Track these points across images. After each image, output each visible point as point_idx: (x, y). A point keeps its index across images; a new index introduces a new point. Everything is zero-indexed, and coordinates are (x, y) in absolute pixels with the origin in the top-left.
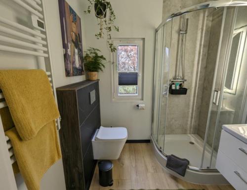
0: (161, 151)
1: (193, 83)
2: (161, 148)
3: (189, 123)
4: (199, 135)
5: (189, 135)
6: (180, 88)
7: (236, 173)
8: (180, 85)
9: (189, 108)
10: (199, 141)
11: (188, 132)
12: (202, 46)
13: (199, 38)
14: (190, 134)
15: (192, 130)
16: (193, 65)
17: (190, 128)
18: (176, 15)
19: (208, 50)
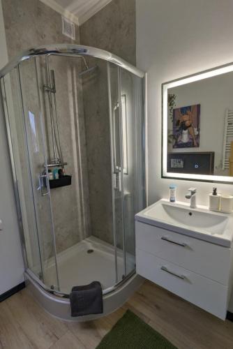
0: (52, 293)
1: (74, 167)
2: (52, 288)
3: (80, 224)
4: (95, 236)
5: (84, 241)
6: (59, 177)
7: (163, 269)
8: (60, 172)
9: (76, 204)
10: (98, 244)
11: (81, 237)
12: (77, 115)
13: (71, 103)
14: (84, 239)
15: (85, 232)
16: (71, 141)
17: (83, 231)
18: (38, 52)
19: (85, 122)
